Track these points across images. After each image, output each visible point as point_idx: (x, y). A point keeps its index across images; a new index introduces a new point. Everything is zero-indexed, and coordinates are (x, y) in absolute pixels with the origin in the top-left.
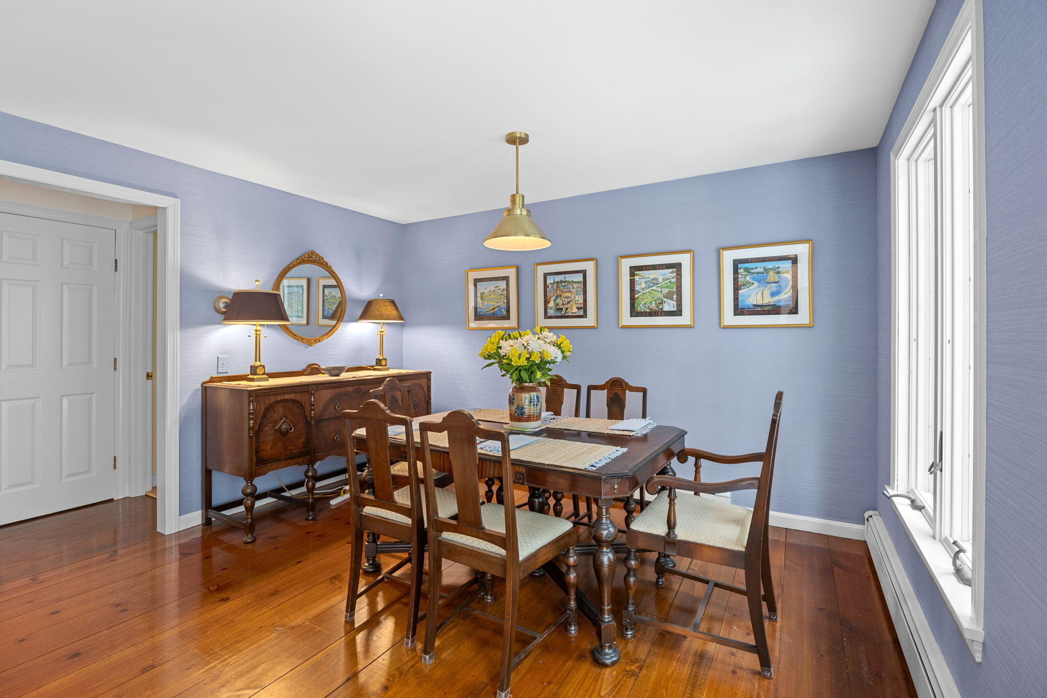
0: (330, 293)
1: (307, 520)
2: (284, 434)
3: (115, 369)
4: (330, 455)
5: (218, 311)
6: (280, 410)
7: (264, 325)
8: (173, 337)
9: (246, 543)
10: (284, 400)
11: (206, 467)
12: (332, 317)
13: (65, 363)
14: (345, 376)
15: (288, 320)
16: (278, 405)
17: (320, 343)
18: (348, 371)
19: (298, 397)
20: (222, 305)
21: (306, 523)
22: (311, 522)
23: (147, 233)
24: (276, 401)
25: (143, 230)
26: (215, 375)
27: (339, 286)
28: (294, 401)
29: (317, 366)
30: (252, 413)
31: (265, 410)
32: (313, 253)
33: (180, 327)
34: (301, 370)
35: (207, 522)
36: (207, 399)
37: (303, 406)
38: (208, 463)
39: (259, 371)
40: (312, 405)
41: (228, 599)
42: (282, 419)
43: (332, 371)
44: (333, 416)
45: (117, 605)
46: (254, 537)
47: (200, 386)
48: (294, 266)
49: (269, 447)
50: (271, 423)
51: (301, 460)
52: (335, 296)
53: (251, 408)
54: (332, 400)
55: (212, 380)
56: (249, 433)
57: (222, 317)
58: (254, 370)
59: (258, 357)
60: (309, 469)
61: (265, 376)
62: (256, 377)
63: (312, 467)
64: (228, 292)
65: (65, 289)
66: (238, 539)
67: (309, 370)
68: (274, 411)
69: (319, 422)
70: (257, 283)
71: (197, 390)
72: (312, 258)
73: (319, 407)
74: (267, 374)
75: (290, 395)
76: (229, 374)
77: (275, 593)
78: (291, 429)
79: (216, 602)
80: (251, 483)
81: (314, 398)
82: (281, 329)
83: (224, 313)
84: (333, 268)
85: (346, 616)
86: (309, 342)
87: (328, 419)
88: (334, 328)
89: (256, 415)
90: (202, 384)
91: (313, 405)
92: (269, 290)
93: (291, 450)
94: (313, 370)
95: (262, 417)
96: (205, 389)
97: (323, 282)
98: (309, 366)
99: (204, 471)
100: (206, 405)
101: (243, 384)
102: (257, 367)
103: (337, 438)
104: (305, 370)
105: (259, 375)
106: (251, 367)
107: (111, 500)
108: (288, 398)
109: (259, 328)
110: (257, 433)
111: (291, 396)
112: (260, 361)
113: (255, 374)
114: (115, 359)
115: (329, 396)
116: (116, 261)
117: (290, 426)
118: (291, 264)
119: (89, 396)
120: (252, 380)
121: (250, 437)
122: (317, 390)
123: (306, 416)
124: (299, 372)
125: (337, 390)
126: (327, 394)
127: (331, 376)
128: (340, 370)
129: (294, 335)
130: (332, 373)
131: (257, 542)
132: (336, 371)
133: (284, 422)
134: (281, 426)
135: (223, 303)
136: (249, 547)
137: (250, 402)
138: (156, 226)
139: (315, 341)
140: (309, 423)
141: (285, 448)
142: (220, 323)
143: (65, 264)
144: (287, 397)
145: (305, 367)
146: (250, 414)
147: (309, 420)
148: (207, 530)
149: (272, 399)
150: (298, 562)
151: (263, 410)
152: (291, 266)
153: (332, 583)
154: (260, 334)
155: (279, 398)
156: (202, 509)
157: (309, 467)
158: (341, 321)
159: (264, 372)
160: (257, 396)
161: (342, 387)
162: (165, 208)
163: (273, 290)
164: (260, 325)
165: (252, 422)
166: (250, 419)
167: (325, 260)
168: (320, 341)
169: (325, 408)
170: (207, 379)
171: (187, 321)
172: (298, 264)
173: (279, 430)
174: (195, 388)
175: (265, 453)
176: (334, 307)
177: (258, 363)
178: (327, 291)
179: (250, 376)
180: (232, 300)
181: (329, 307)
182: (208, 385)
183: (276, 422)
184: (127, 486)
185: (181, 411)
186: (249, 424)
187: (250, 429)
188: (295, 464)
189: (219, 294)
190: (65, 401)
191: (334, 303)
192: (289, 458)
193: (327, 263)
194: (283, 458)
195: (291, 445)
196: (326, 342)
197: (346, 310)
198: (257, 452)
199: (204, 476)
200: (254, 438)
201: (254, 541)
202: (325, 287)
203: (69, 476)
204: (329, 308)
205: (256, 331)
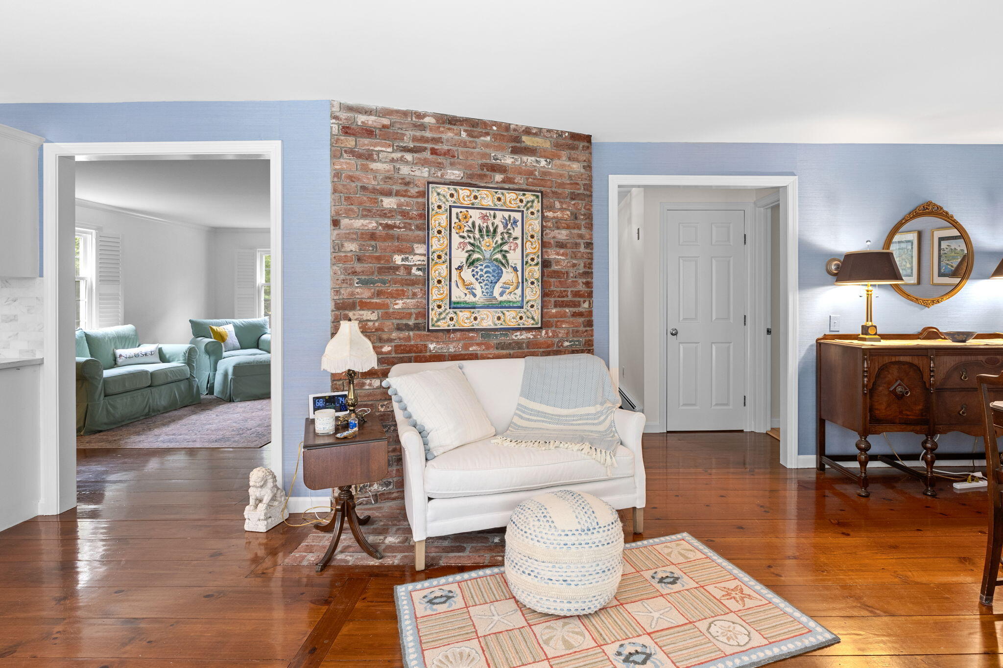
0: (948, 246)
1: (925, 494)
2: (900, 397)
3: (745, 324)
4: (954, 430)
5: (829, 272)
6: (894, 372)
7: (875, 286)
8: (794, 298)
9: (860, 495)
10: (899, 363)
11: (820, 415)
12: (954, 274)
13: (714, 318)
14: (972, 343)
15: (901, 279)
16: (892, 366)
17: (939, 304)
18: (976, 338)
19: (916, 361)
20: (833, 267)
21: (924, 497)
22: (929, 498)
23: (767, 209)
24: (890, 362)
25: (763, 207)
26: (828, 333)
27: (963, 235)
28: (911, 365)
29: (935, 330)
30: (866, 371)
31: (879, 369)
32: (929, 203)
33: (799, 288)
34: (916, 333)
35: (821, 467)
36: (822, 355)
37: (920, 370)
38: (822, 413)
39: (871, 331)
40: (931, 371)
41: (848, 535)
42: (897, 381)
43: (956, 336)
44: (958, 387)
45: (762, 506)
46: (867, 492)
47: (815, 342)
48: (907, 221)
49: (883, 407)
50: (885, 384)
51: (918, 428)
52: (955, 249)
53: (866, 366)
54: (956, 368)
55: (826, 337)
56: (863, 390)
57: (835, 278)
58: (865, 330)
59: (869, 317)
60: (927, 439)
61: (877, 337)
62: (867, 337)
63: (931, 438)
64: (840, 255)
65: (714, 261)
66: (851, 490)
67: (925, 334)
68: (888, 372)
69: (940, 390)
70: (869, 243)
71: (812, 346)
72: (930, 210)
73: (941, 374)
74: (879, 335)
75: (906, 357)
76: (840, 333)
77: (895, 547)
78: (907, 393)
79: (838, 533)
80: (865, 439)
81: (934, 363)
82: (892, 289)
83: (835, 275)
84: (955, 218)
85: (981, 598)
86: (926, 303)
87: (952, 390)
88: (956, 288)
89: (870, 374)
90: (817, 340)
91: (933, 371)
92: (878, 249)
93: (908, 415)
94: (930, 333)
95: (876, 377)
96: (819, 345)
97: (938, 234)
98: (925, 329)
99: (819, 420)
100: (820, 360)
101: (856, 343)
102: (869, 327)
103: (963, 413)
104: (921, 334)
105: (871, 335)
106: (863, 326)
107: (742, 431)
108: (904, 360)
109: (870, 288)
110: (871, 391)
111: (907, 359)
112: (871, 321)
113: (867, 334)
114: (745, 316)
115: (953, 363)
116: (745, 235)
117: (906, 389)
118: (903, 219)
119: (728, 344)
120: (864, 339)
121: (865, 394)
122: (937, 355)
123: (925, 382)
124: (913, 335)
125: (964, 358)
126: (950, 361)
127: (954, 341)
128: (967, 335)
129: (907, 296)
130: (956, 338)
131: (872, 498)
132: (961, 336)
133: (899, 385)
134: (896, 387)
135: (835, 265)
136: (863, 500)
137: (864, 359)
138: (779, 200)
139: (933, 301)
140: (928, 390)
141: (901, 412)
142: (832, 284)
143: (713, 243)
144: (902, 359)
145: (920, 330)
146: (864, 371)
147: (927, 387)
148: (821, 474)
149: (887, 360)
150: (918, 530)
151: (877, 369)
152: (904, 221)
153: (961, 562)
154: (871, 295)
155: (894, 359)
156: (817, 455)
157: (928, 438)
158: (968, 279)
159: (876, 333)
160: (871, 355)
161: (971, 355)
162: (786, 187)
163: (883, 249)
164: (871, 285)
165: (866, 379)
166: (864, 376)
167: (945, 209)
168: (938, 302)
169: (948, 376)
170: (821, 336)
171: (805, 283)
172: (911, 218)
173: (894, 391)
174: (811, 343)
175: (878, 412)
176: (955, 263)
177: (869, 324)
178: (944, 244)
179: (861, 336)
180: (844, 263)
181: (947, 262)
182: (822, 341)
183: (890, 384)
184: (753, 422)
185: (800, 363)
186: (863, 381)
187: (864, 386)
188: (911, 431)
189: (831, 257)
190: (714, 347)
191: (954, 258)
192: (905, 423)
193: (947, 213)
194: (897, 421)
195: (907, 410)
196: (946, 303)
197: (974, 267)
198: (871, 409)
199: (819, 424)
200: (868, 396)
201: (867, 496)
202: (941, 239)
203: (717, 405)
204: (947, 264)
205: (868, 291)
